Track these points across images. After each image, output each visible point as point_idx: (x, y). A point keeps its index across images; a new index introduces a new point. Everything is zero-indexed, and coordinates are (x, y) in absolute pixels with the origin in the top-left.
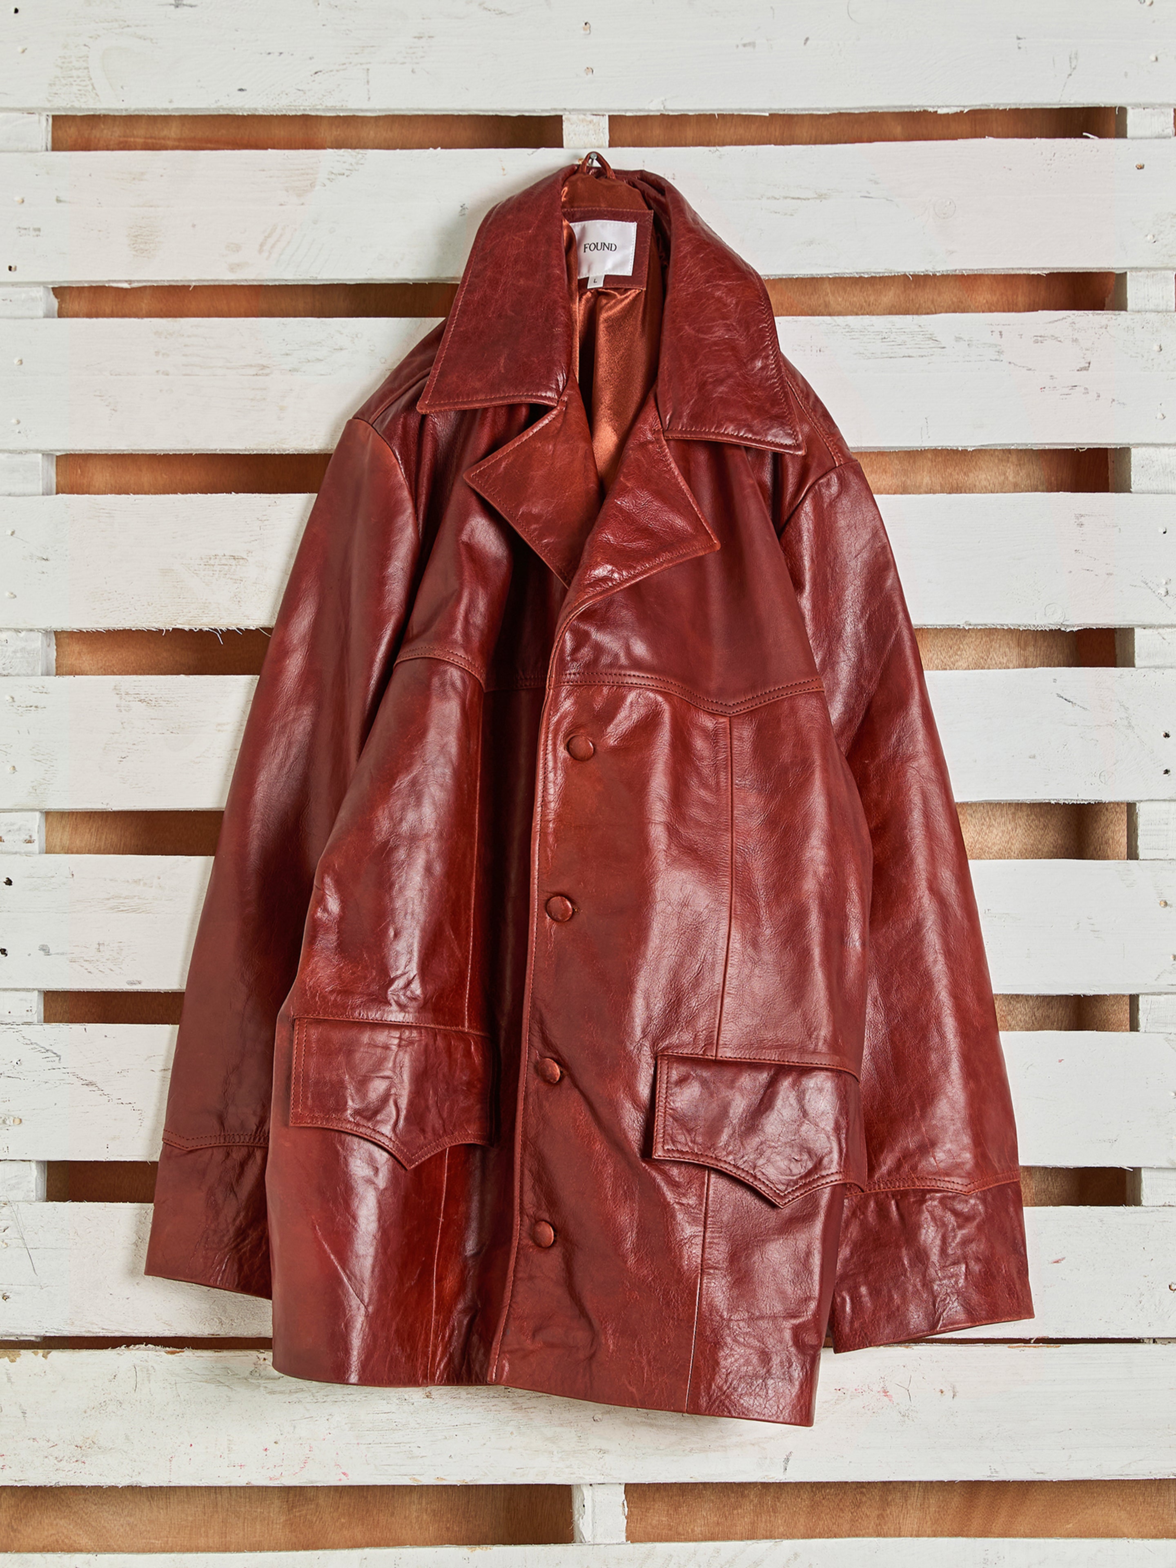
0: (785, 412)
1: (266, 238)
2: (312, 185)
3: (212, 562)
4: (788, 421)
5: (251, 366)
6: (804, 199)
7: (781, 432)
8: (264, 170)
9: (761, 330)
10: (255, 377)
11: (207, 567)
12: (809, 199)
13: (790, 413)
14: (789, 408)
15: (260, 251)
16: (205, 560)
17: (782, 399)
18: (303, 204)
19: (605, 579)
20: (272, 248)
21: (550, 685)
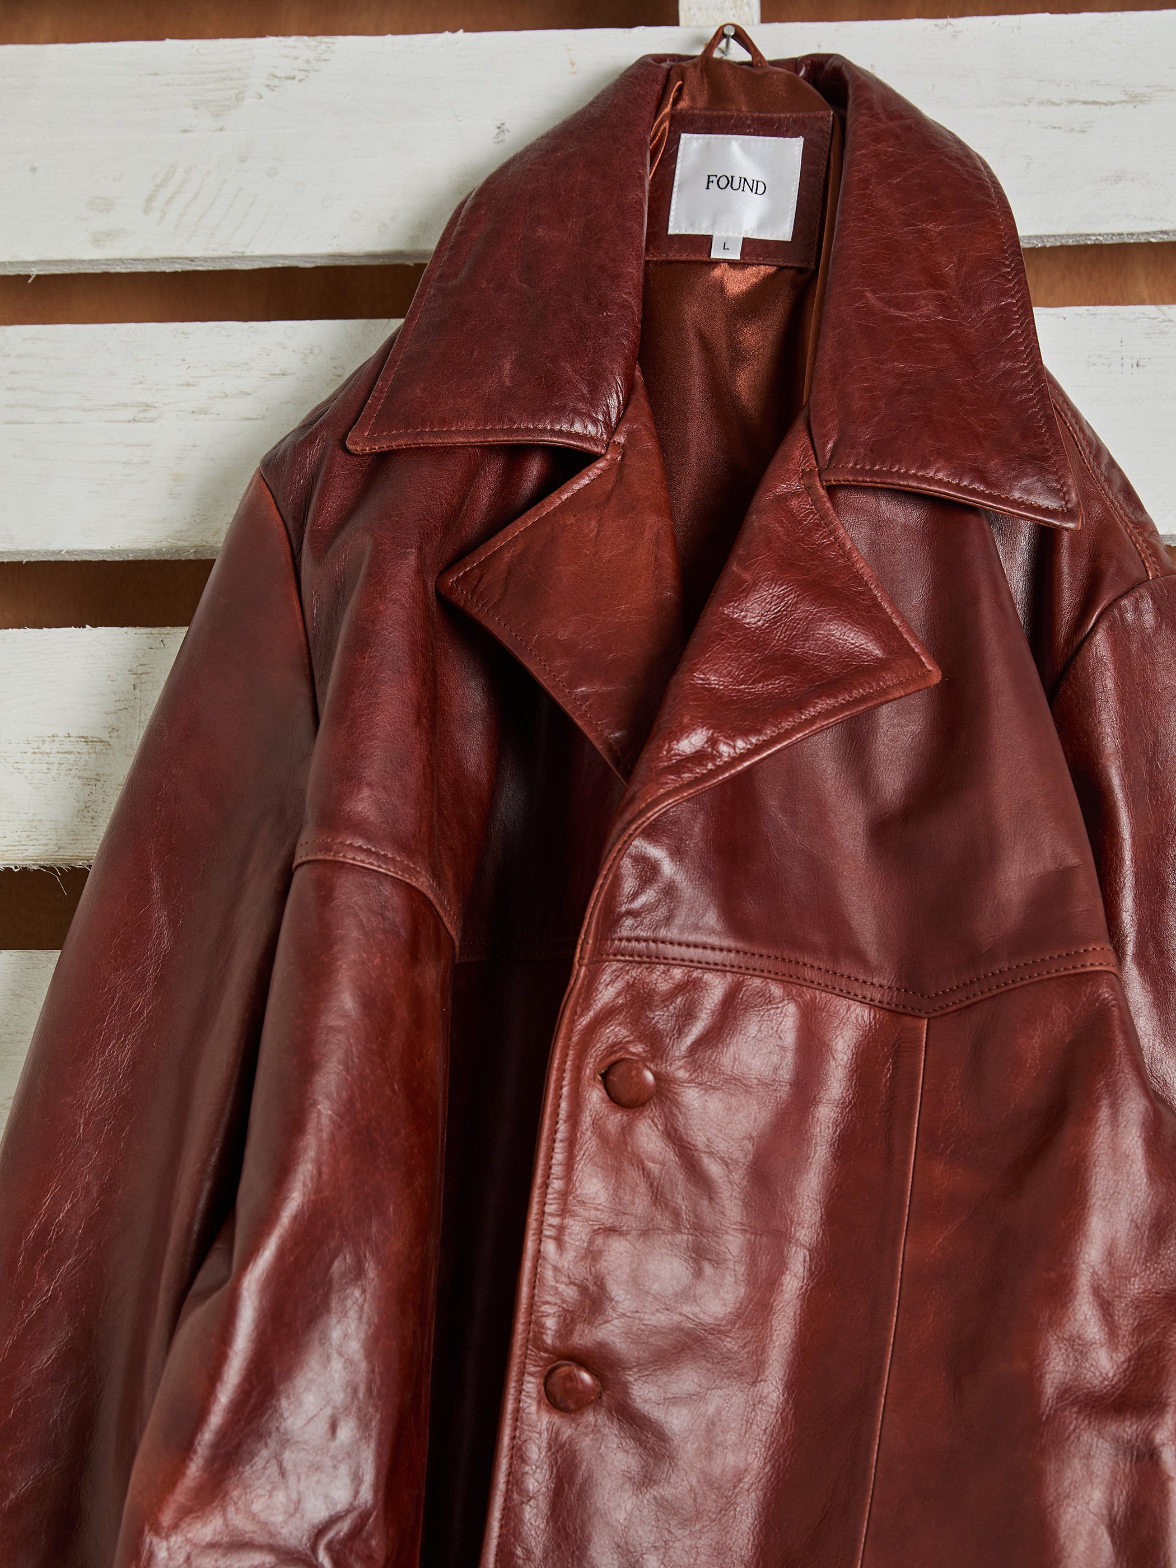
0: (1048, 450)
1: (159, 187)
2: (239, 98)
3: (46, 748)
4: (1054, 465)
5: (125, 405)
6: (1105, 104)
7: (1039, 484)
8: (156, 74)
9: (1003, 309)
10: (132, 424)
11: (38, 756)
12: (1113, 104)
13: (1057, 453)
14: (1054, 444)
15: (147, 210)
16: (35, 745)
17: (1041, 428)
18: (222, 129)
19: (699, 757)
20: (167, 203)
21: (581, 958)
